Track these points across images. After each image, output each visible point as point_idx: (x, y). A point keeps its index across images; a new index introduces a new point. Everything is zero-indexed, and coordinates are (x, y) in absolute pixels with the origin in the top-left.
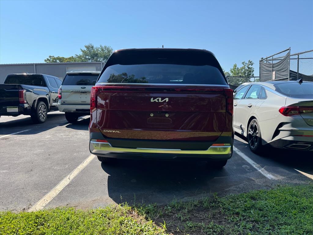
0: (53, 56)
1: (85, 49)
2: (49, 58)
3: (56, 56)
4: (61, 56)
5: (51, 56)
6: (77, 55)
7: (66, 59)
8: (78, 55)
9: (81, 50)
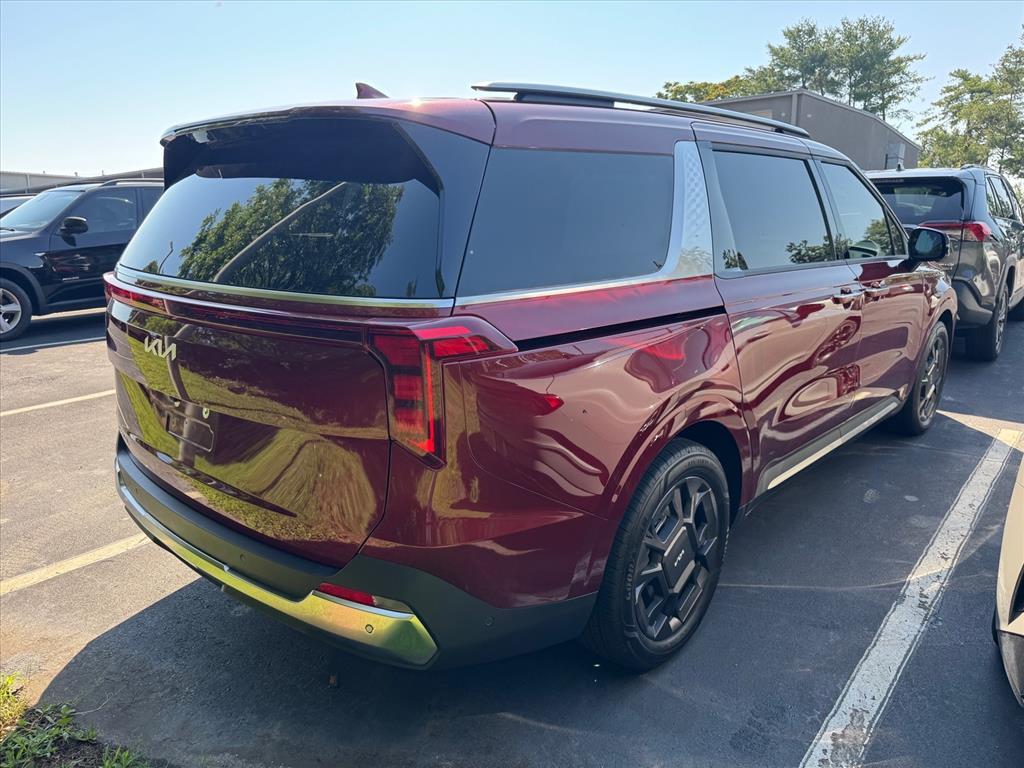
0: (676, 84)
1: (784, 43)
2: (664, 92)
3: (683, 83)
4: (699, 81)
5: (672, 82)
6: (750, 71)
7: (716, 88)
8: (755, 68)
9: (769, 50)
